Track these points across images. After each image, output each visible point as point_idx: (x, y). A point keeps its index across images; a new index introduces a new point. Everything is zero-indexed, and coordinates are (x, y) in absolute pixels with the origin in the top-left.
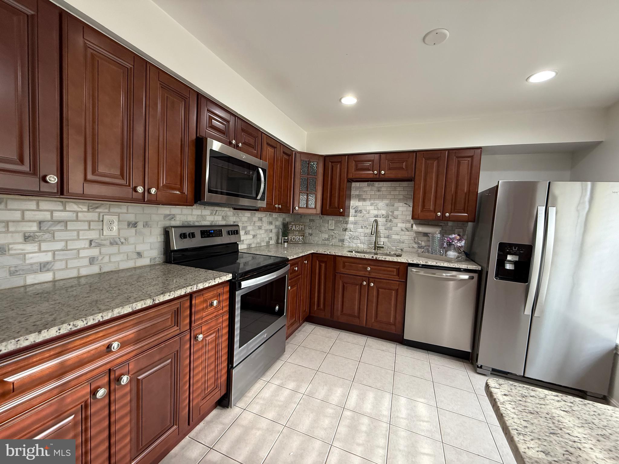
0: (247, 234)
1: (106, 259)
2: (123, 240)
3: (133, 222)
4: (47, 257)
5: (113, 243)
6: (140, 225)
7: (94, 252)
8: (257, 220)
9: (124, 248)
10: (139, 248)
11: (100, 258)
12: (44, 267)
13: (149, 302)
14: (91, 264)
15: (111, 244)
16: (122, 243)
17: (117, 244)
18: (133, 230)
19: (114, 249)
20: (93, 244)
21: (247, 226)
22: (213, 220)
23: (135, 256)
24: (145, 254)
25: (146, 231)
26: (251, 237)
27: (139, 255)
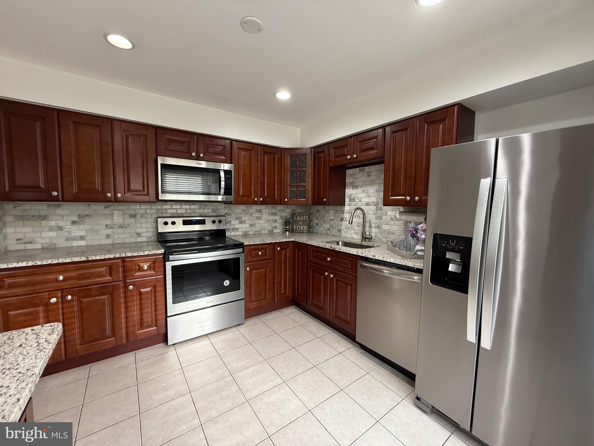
0: (242, 223)
1: (116, 236)
2: (126, 225)
3: (134, 215)
4: (83, 233)
5: (121, 227)
6: (138, 216)
7: (109, 231)
8: (255, 212)
9: (127, 230)
10: (139, 231)
11: (112, 235)
12: (82, 238)
13: (84, 259)
14: (107, 238)
15: (119, 227)
16: (126, 227)
17: (123, 227)
18: (133, 220)
19: (121, 230)
20: (108, 227)
21: (242, 217)
22: (202, 212)
23: (136, 235)
24: (143, 234)
25: (143, 220)
26: (248, 226)
27: (139, 235)
